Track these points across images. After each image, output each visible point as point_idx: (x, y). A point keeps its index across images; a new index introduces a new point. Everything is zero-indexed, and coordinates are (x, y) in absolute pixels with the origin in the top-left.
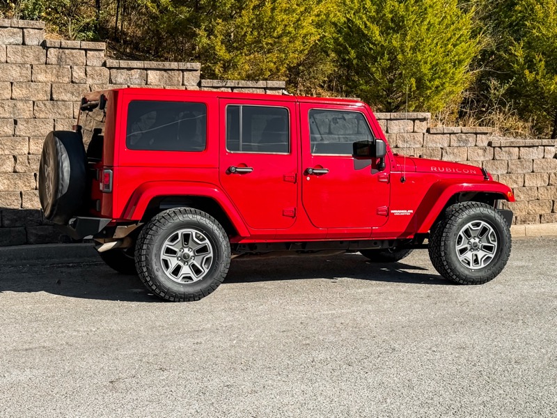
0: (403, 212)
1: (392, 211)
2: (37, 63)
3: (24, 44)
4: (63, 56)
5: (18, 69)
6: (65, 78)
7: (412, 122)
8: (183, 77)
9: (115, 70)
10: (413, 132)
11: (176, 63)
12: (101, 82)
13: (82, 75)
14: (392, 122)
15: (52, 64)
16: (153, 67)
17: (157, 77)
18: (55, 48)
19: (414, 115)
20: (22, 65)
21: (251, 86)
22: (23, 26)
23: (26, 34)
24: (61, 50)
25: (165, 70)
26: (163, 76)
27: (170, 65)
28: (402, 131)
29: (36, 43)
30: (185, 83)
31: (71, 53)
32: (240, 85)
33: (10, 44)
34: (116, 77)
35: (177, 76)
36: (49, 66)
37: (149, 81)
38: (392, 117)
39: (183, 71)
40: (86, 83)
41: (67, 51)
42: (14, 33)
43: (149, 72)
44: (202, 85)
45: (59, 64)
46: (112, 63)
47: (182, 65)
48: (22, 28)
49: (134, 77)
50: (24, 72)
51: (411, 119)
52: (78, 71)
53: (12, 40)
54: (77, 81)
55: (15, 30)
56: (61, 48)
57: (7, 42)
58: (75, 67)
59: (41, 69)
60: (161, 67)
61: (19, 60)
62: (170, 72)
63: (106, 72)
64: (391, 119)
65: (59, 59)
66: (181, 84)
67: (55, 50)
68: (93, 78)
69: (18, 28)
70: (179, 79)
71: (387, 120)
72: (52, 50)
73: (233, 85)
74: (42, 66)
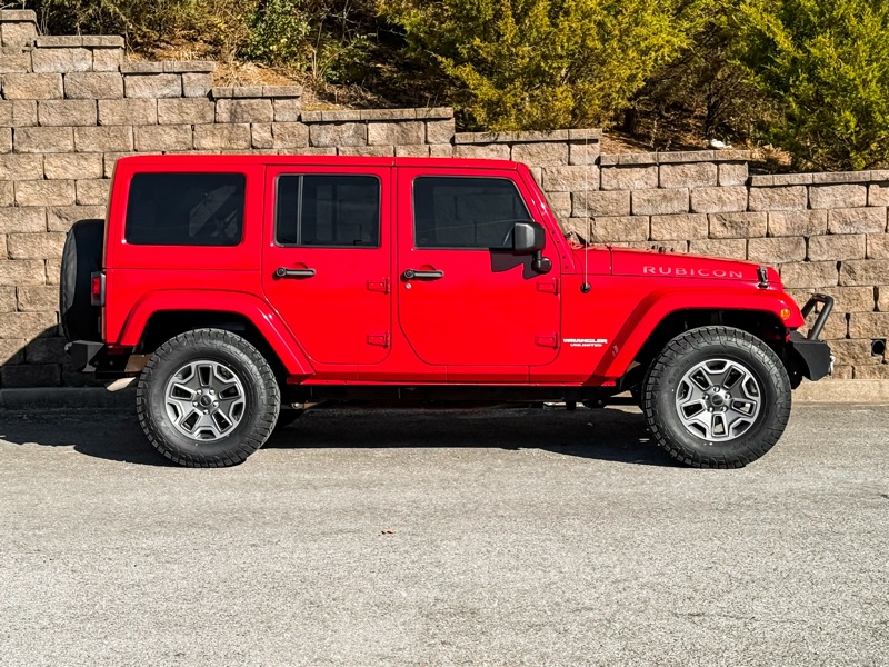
0: (588, 342)
1: (565, 341)
2: (201, 122)
3: (183, 96)
4: (239, 110)
5: (173, 132)
6: (240, 142)
7: (864, 188)
8: (426, 130)
9: (316, 126)
10: (867, 205)
11: (412, 110)
12: (294, 145)
13: (267, 135)
14: (820, 189)
15: (223, 123)
16: (374, 117)
17: (384, 133)
18: (225, 98)
19: (866, 175)
20: (179, 126)
21: (541, 138)
22: (181, 70)
23: (185, 82)
24: (235, 101)
25: (397, 121)
26: (393, 130)
27: (402, 112)
28: (842, 204)
29: (200, 92)
30: (430, 139)
31: (250, 105)
32: (522, 139)
33: (164, 97)
34: (319, 135)
35: (418, 131)
36: (218, 126)
37: (370, 139)
38: (817, 181)
39: (425, 120)
40: (272, 148)
41: (243, 102)
42: (169, 82)
43: (370, 125)
44: (456, 141)
45: (232, 122)
46: (311, 115)
47: (422, 112)
48: (181, 73)
49: (346, 135)
50: (182, 136)
51: (860, 183)
52: (259, 130)
53: (166, 91)
54: (259, 145)
55: (170, 76)
56: (233, 98)
57: (159, 94)
58: (256, 125)
59: (206, 130)
60: (387, 117)
61: (175, 119)
62: (404, 124)
63: (303, 129)
64: (814, 185)
65: (233, 114)
66: (423, 141)
67: (227, 101)
68: (282, 140)
69: (174, 73)
70: (420, 134)
71: (807, 186)
72: (222, 102)
73: (509, 139)
74: (207, 126)
